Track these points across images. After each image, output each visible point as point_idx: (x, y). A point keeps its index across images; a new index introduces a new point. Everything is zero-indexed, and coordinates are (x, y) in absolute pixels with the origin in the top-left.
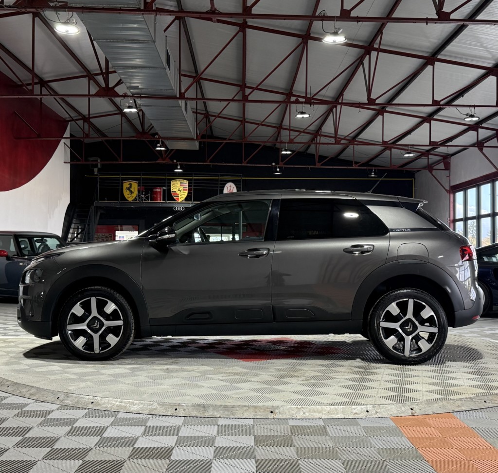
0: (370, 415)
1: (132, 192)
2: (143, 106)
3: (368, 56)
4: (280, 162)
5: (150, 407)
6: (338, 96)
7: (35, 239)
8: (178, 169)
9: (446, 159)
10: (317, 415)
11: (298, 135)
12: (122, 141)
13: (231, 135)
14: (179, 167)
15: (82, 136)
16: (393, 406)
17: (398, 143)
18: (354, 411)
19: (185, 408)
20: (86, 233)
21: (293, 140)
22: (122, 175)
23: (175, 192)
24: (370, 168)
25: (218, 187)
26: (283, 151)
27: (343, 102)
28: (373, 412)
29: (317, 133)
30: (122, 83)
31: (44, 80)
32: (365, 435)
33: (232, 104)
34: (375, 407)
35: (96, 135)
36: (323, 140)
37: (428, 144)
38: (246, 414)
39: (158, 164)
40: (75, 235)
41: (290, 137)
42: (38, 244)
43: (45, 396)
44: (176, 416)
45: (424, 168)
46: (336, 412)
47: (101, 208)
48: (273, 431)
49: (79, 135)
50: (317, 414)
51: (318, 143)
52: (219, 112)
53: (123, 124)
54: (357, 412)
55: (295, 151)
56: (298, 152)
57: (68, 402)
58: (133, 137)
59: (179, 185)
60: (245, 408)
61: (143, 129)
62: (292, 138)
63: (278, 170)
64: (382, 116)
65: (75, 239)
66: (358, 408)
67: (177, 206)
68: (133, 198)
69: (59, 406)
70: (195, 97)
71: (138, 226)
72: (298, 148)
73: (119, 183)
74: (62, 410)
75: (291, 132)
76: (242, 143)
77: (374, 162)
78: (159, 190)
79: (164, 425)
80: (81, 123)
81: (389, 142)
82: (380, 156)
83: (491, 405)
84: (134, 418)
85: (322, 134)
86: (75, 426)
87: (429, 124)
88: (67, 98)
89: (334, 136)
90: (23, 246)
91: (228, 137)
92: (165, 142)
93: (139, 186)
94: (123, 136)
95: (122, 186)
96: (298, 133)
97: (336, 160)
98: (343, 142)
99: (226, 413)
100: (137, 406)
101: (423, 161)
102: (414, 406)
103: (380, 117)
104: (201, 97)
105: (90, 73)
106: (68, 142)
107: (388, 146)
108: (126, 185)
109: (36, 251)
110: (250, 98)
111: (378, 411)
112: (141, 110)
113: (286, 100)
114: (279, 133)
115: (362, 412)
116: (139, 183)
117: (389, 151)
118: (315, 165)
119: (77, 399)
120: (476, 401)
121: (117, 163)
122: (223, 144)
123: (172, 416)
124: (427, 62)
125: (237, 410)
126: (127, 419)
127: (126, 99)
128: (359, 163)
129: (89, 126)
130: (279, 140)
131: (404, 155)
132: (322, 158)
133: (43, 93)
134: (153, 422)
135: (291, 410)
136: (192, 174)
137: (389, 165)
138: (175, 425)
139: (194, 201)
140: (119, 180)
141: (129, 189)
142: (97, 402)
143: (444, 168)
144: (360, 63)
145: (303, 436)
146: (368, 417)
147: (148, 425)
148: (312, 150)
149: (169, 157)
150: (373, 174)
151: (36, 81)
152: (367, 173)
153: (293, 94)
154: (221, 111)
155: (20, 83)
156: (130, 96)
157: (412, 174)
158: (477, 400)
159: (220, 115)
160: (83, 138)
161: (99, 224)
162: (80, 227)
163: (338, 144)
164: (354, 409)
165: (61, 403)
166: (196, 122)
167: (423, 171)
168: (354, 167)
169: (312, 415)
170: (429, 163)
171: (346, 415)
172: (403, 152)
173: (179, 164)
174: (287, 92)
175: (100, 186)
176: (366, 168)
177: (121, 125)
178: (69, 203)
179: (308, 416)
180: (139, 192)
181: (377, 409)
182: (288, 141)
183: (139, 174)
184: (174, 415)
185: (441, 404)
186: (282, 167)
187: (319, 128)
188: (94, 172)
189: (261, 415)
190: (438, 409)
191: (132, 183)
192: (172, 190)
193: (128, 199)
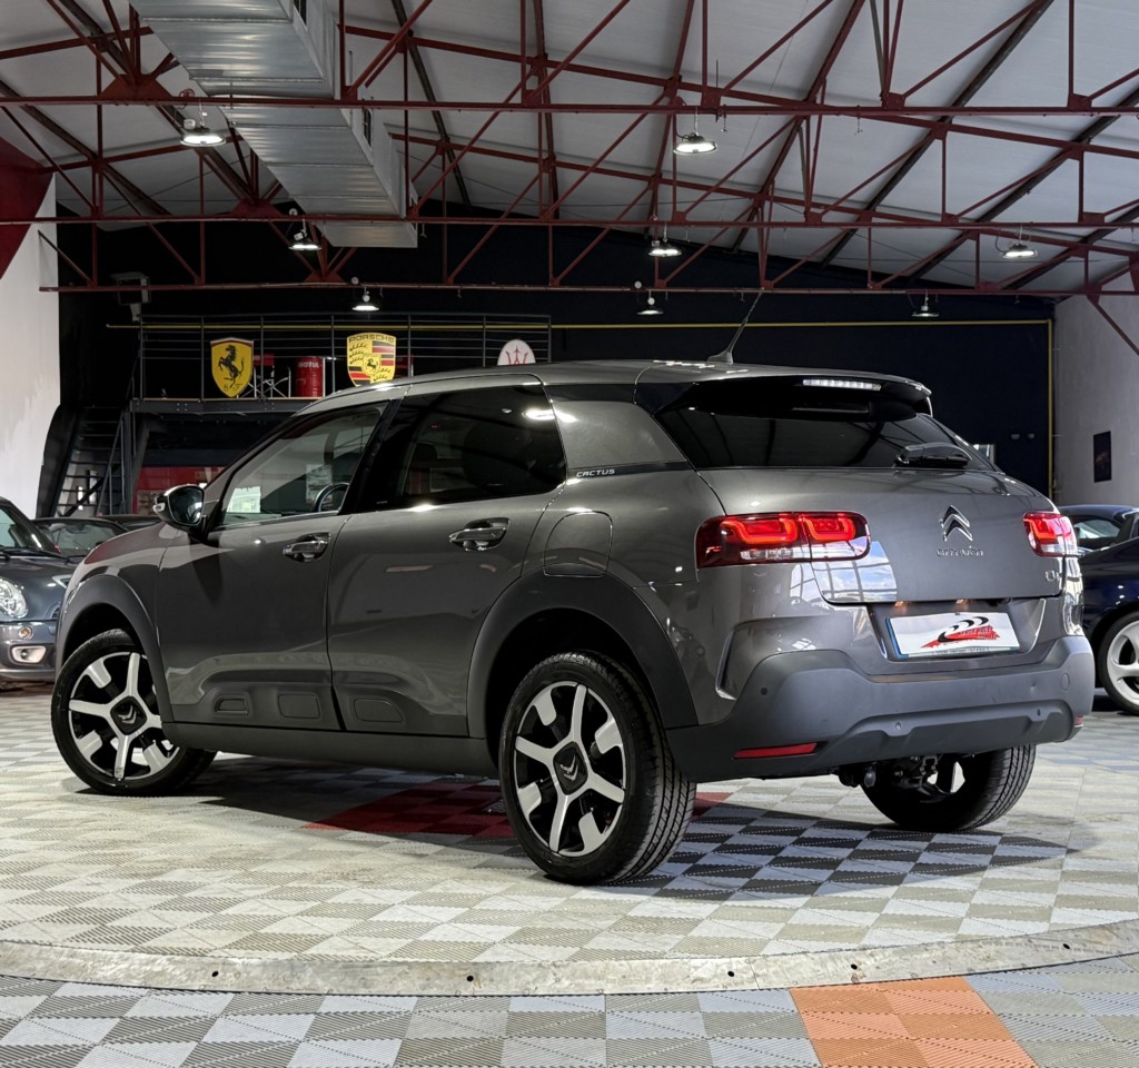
0: (736, 984)
1: (235, 372)
4: (657, 281)
5: (148, 968)
6: (813, 87)
8: (363, 303)
10: (592, 985)
11: (705, 196)
12: (202, 227)
13: (516, 203)
14: (366, 298)
15: (89, 215)
16: (805, 960)
17: (996, 219)
18: (695, 974)
19: (239, 967)
20: (107, 491)
21: (684, 214)
22: (208, 321)
23: (359, 369)
24: (918, 291)
25: (481, 352)
26: (652, 248)
27: (827, 102)
28: (745, 976)
29: (764, 192)
30: (177, 64)
32: (703, 1033)
33: (505, 115)
34: (755, 961)
35: (129, 211)
36: (780, 212)
37: (1075, 220)
38: (400, 983)
39: (308, 290)
40: (81, 496)
41: (675, 207)
44: (213, 992)
45: (1078, 291)
46: (644, 977)
47: (151, 417)
48: (457, 1028)
49: (83, 210)
50: (593, 982)
51: (766, 224)
52: (473, 135)
53: (205, 177)
54: (704, 976)
55: (702, 245)
56: (711, 247)
58: (227, 214)
59: (370, 351)
60: (399, 969)
61: (254, 191)
62: (681, 208)
63: (651, 301)
65: (81, 508)
66: (709, 965)
68: (241, 388)
70: (402, 99)
72: (705, 236)
73: (198, 346)
75: (678, 188)
76: (547, 227)
77: (934, 274)
78: (316, 365)
79: (174, 1015)
81: (967, 215)
82: (949, 257)
83: (1083, 955)
84: (98, 998)
85: (777, 194)
87: (1077, 163)
88: (45, 108)
89: (802, 198)
91: (506, 208)
92: (319, 227)
93: (256, 352)
94: (205, 211)
95: (208, 355)
96: (704, 193)
97: (822, 270)
98: (831, 217)
99: (349, 981)
100: (113, 965)
101: (1073, 270)
102: (862, 959)
103: (937, 143)
104: (423, 98)
105: (102, 32)
106: (51, 231)
108: (219, 351)
110: (553, 95)
111: (760, 972)
112: (241, 138)
113: (665, 102)
115: (715, 976)
116: (257, 345)
117: (974, 243)
118: (758, 286)
120: (1039, 946)
121: (189, 287)
122: (491, 231)
123: (204, 991)
125: (377, 974)
126: (81, 1000)
127: (190, 109)
128: (888, 275)
131: (1005, 253)
132: (778, 263)
134: (147, 1008)
135: (522, 973)
136: (405, 317)
137: (971, 282)
138: (201, 1014)
140: (198, 336)
142: (9, 958)
143: (1132, 289)
145: (534, 1040)
146: (729, 988)
147: (129, 1014)
148: (751, 243)
149: (338, 268)
150: (925, 308)
152: (908, 307)
153: (683, 80)
154: (478, 131)
156: (203, 100)
157: (1044, 306)
158: (1046, 943)
159: (474, 145)
160: (92, 219)
161: (145, 467)
162: (92, 473)
163: (816, 225)
164: (696, 968)
167: (1076, 298)
168: (873, 289)
169: (576, 985)
170: (1091, 276)
171: (671, 983)
172: (1001, 239)
173: (368, 289)
174: (667, 77)
175: (146, 354)
176: (903, 292)
177: (198, 180)
178: (58, 403)
179: (567, 988)
180: (258, 373)
181: (758, 967)
182: (669, 218)
183: (256, 320)
184: (207, 988)
185: (939, 953)
186: (664, 293)
187: (768, 179)
188: (131, 316)
189: (442, 988)
190: (927, 965)
191: (237, 346)
192: (349, 365)
193: (228, 393)
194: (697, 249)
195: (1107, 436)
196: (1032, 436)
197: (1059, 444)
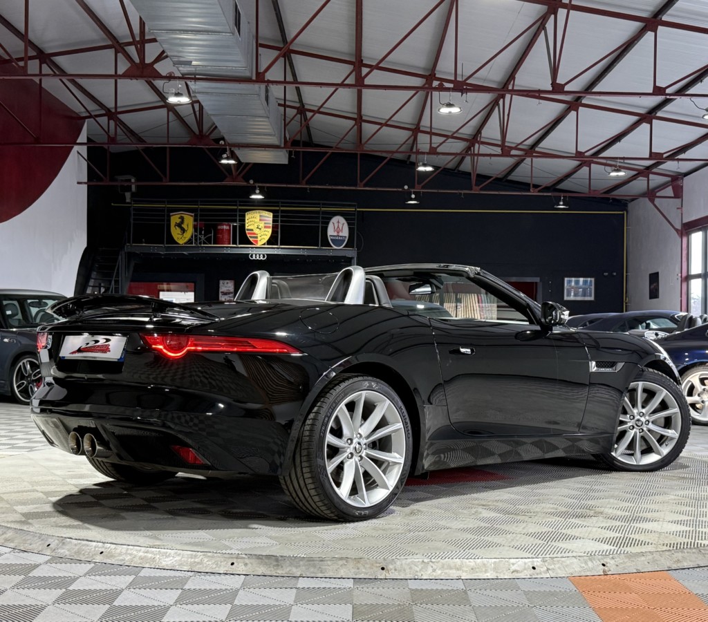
0: (537, 574)
1: (183, 231)
2: (199, 93)
3: (553, 16)
4: (416, 185)
5: (192, 560)
6: (507, 81)
7: (29, 301)
8: (255, 194)
9: (676, 180)
10: (454, 574)
11: (444, 142)
12: (168, 150)
13: (340, 142)
14: (258, 191)
15: (106, 141)
16: (575, 560)
17: (601, 155)
18: (513, 568)
19: (247, 561)
21: (436, 149)
22: (169, 203)
23: (252, 230)
24: (557, 194)
25: (318, 223)
26: (420, 166)
27: (515, 88)
28: (542, 570)
29: (475, 138)
30: (167, 57)
31: (46, 53)
32: (528, 604)
33: (341, 90)
34: (546, 561)
35: (128, 141)
36: (484, 149)
37: (647, 156)
38: (342, 571)
39: (225, 186)
42: (34, 310)
43: (29, 542)
44: (233, 574)
45: (644, 195)
46: (484, 569)
47: (136, 255)
48: (382, 598)
49: (101, 138)
50: (454, 571)
51: (476, 155)
52: (320, 105)
53: (170, 124)
54: (518, 569)
55: (440, 167)
56: (445, 168)
57: (63, 551)
58: (185, 143)
59: (258, 221)
60: (341, 562)
61: (201, 130)
62: (433, 145)
63: (413, 196)
64: (576, 113)
66: (519, 563)
67: (254, 252)
68: (186, 240)
69: (49, 557)
70: (283, 80)
71: (193, 284)
72: (443, 161)
73: (164, 216)
74: (54, 565)
75: (433, 137)
76: (357, 154)
77: (564, 185)
78: (228, 228)
79: (213, 588)
80: (104, 120)
81: (586, 154)
82: (572, 177)
84: (165, 577)
85: (482, 140)
86: (71, 588)
87: (649, 126)
89: (500, 143)
90: (9, 313)
91: (334, 145)
92: (235, 151)
93: (195, 220)
94: (170, 142)
95: (169, 221)
96: (445, 139)
97: (504, 181)
98: (513, 152)
99: (312, 570)
100: (171, 558)
101: (640, 184)
102: (608, 560)
103: (573, 113)
104: (292, 80)
105: (118, 42)
106: (84, 150)
107: (584, 159)
108: (175, 219)
109: (31, 320)
110: (367, 81)
111: (550, 567)
112: (198, 102)
113: (427, 86)
114: (415, 139)
115: (525, 569)
116: (196, 216)
117: (588, 168)
118: (471, 189)
119: (77, 547)
121: (161, 184)
122: (328, 155)
123: (226, 574)
124: (645, 26)
125: (329, 566)
126: (155, 578)
127: (172, 82)
128: (539, 186)
129: (116, 125)
130: (414, 150)
131: (609, 173)
132: (482, 178)
133: (43, 72)
134: (194, 584)
135: (413, 566)
136: (278, 203)
137: (586, 190)
138: (229, 588)
139: (281, 245)
140: (164, 211)
141: (179, 225)
142: (109, 553)
143: (673, 195)
144: (541, 27)
145: (429, 606)
146: (534, 577)
147: (186, 587)
148: (466, 166)
149: (241, 175)
150: (561, 203)
151: (32, 53)
152: (551, 203)
153: (437, 76)
154: (323, 101)
155: (7, 58)
156: (179, 78)
157: (622, 204)
159: (322, 110)
160: (107, 144)
161: (132, 281)
162: (102, 285)
163: (508, 156)
164: (513, 564)
165: (53, 554)
166: (285, 120)
167: (641, 199)
168: (533, 192)
169: (446, 573)
170: (650, 187)
171: (500, 573)
172: (608, 169)
173: (259, 187)
174: (427, 74)
175: (134, 220)
176: (550, 194)
177: (166, 125)
178: (85, 246)
179: (440, 575)
180: (196, 231)
181: (549, 564)
182: (428, 151)
183: (195, 203)
184: (228, 572)
185: (651, 557)
186: (420, 192)
187: (478, 131)
188: (125, 199)
189: (367, 574)
190: (645, 565)
191: (185, 216)
192: (246, 228)
193: (179, 242)
194: (437, 169)
195: (657, 273)
196: (615, 274)
197: (629, 278)
